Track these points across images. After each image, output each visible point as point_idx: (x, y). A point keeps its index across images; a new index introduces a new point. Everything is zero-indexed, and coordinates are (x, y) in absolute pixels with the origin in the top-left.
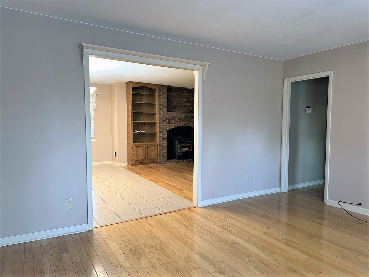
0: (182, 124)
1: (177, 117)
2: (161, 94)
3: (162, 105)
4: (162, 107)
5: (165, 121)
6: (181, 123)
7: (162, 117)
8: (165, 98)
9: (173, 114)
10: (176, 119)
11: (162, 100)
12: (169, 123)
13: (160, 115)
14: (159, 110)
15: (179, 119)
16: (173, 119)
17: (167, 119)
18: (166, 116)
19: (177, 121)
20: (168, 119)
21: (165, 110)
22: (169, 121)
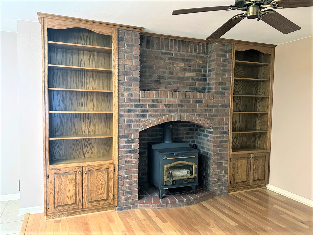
0: (175, 117)
1: (161, 102)
2: (124, 48)
3: (125, 73)
4: (125, 79)
5: (135, 111)
6: (173, 114)
7: (126, 102)
8: (135, 57)
9: (152, 95)
10: (161, 106)
11: (128, 63)
12: (143, 116)
13: (121, 98)
14: (119, 87)
15: (167, 106)
16: (153, 106)
17: (138, 106)
18: (136, 100)
19: (163, 110)
20: (142, 106)
21: (135, 87)
22: (144, 111)
